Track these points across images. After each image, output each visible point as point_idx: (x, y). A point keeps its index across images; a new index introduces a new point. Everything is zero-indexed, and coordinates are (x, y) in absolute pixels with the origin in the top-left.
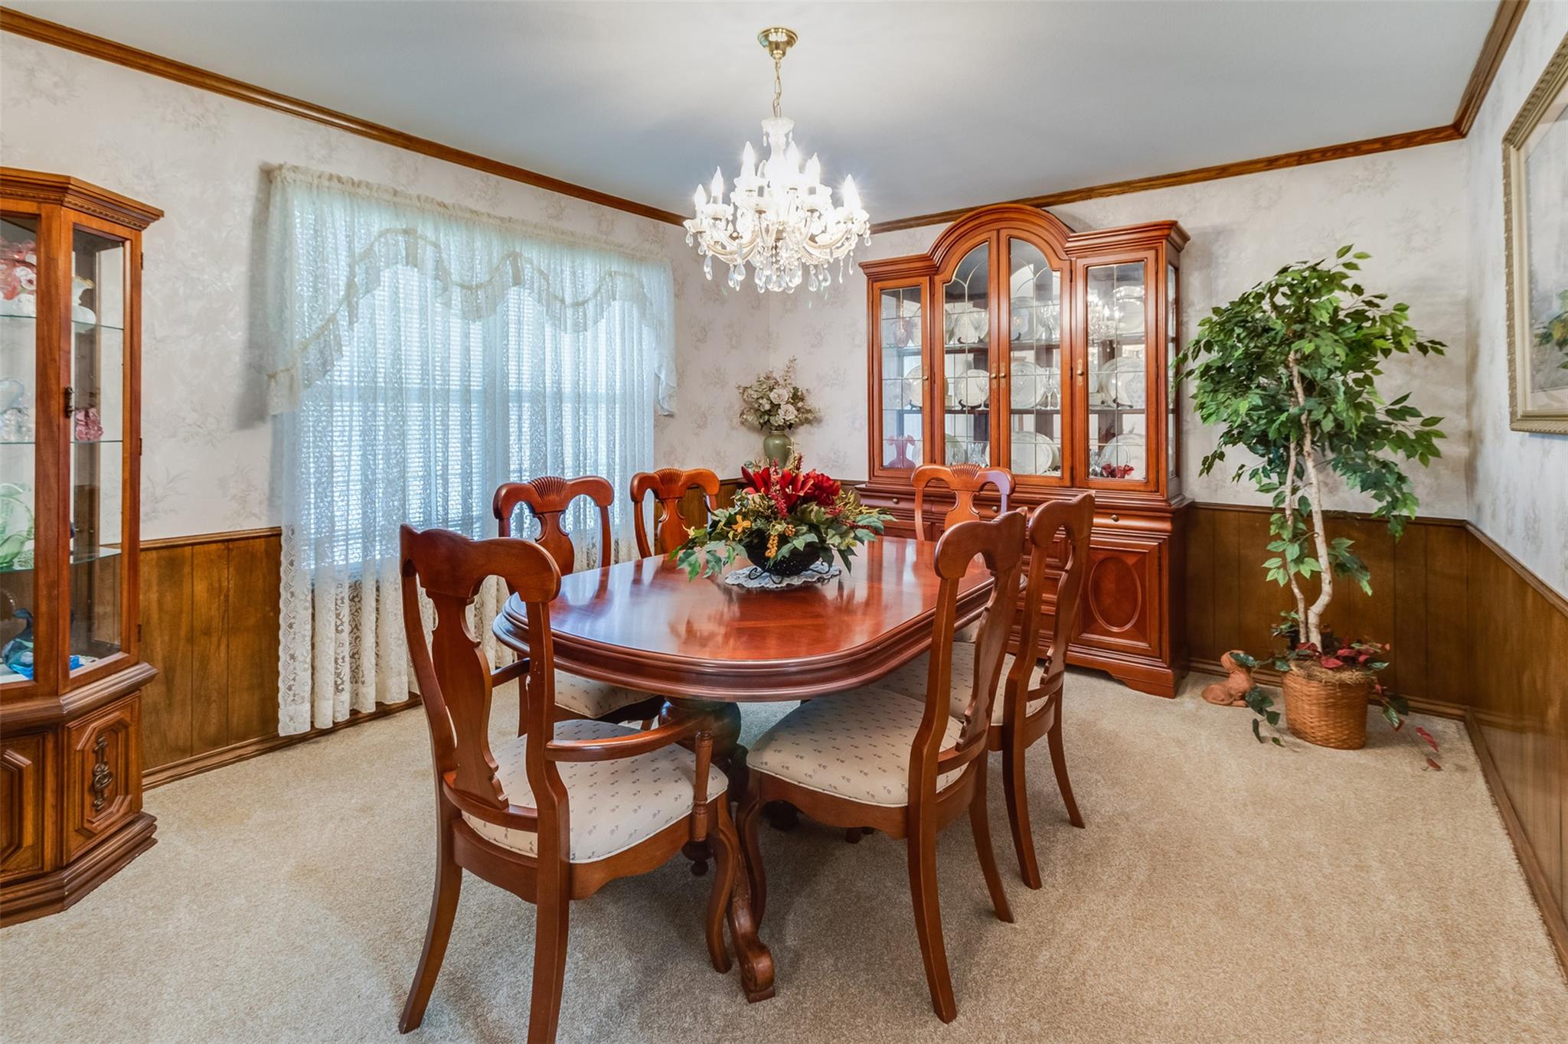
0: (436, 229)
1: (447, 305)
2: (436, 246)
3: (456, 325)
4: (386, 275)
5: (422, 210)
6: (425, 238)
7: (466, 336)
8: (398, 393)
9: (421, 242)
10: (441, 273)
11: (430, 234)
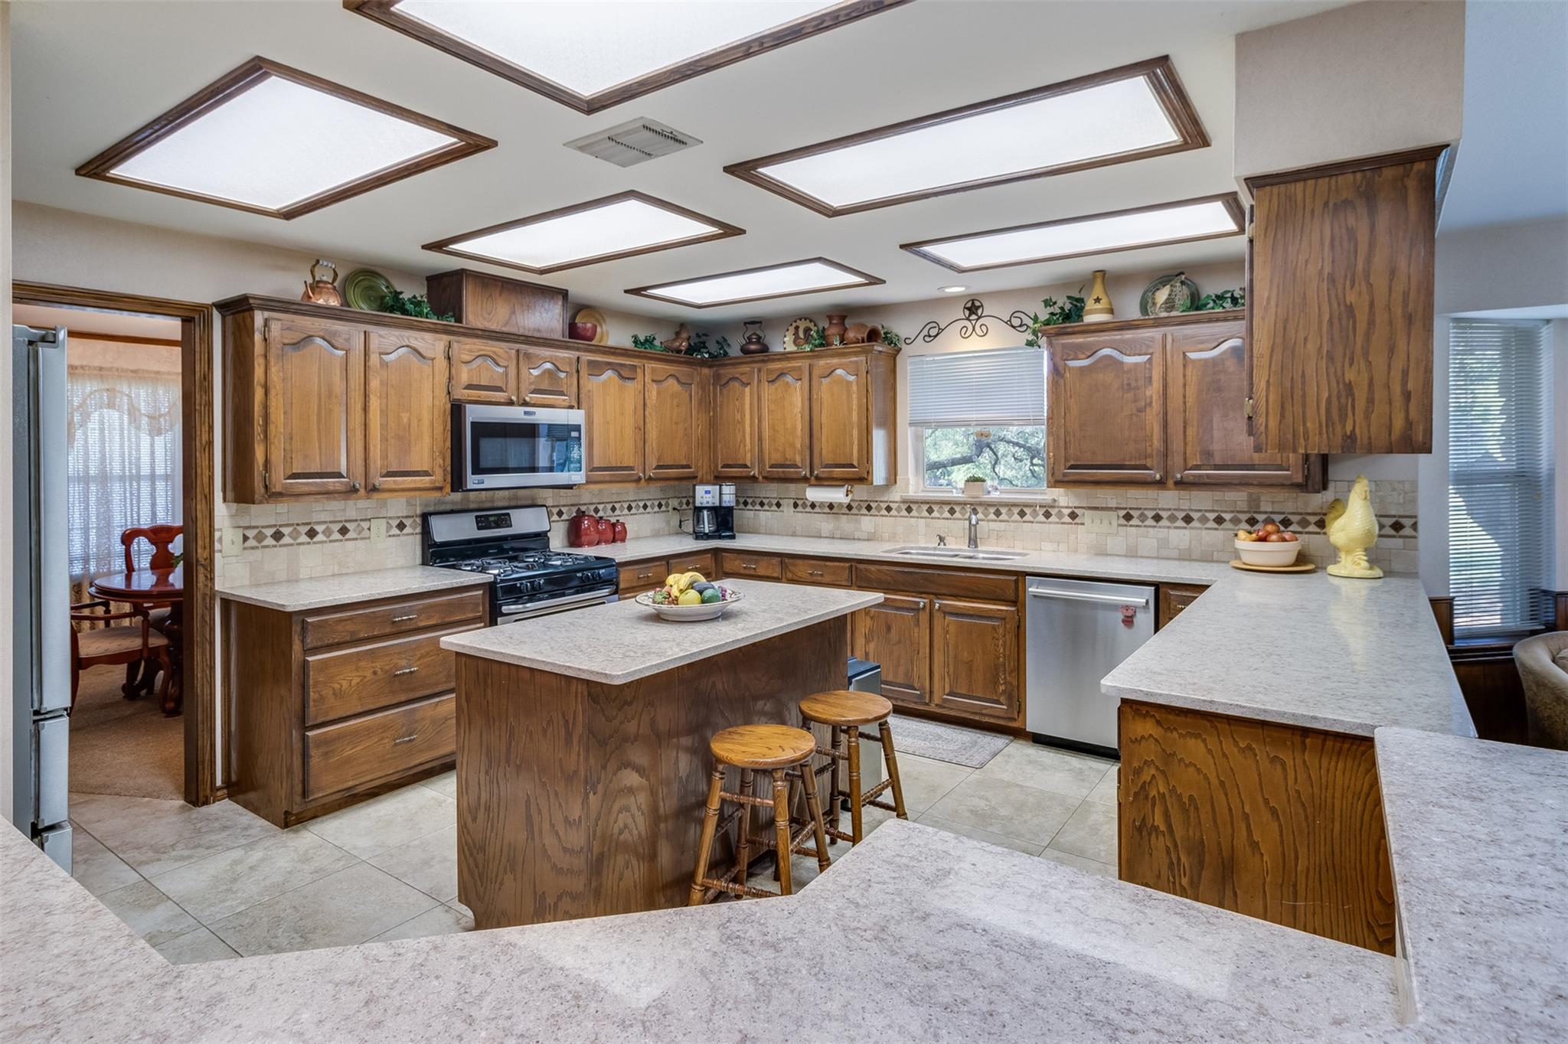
0: (130, 387)
1: (138, 428)
2: (129, 396)
3: (145, 440)
4: (95, 416)
5: (120, 377)
6: (121, 392)
7: (152, 445)
8: (104, 478)
9: (118, 395)
10: (133, 413)
11: (126, 390)
